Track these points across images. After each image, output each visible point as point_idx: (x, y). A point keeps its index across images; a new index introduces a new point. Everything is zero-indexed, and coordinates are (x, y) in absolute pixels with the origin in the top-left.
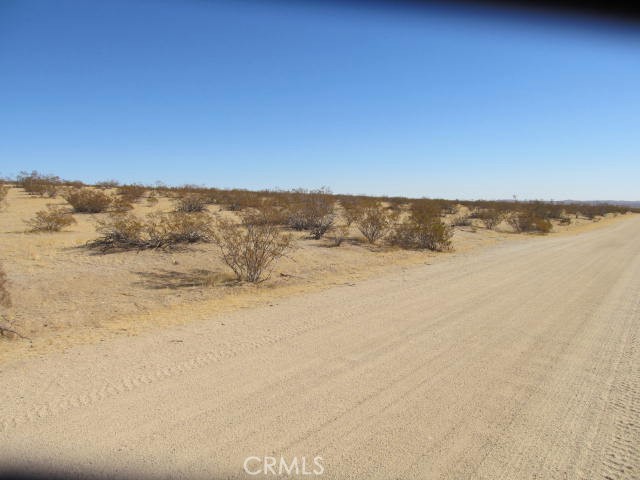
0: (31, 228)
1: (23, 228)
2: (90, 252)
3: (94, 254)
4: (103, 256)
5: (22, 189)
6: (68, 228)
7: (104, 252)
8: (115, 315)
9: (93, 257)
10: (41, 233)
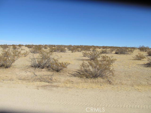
0: (134, 59)
1: (132, 58)
2: (144, 66)
3: (144, 67)
4: (147, 68)
5: (139, 50)
6: (143, 59)
7: (148, 67)
8: (140, 84)
9: (144, 68)
10: (136, 60)
